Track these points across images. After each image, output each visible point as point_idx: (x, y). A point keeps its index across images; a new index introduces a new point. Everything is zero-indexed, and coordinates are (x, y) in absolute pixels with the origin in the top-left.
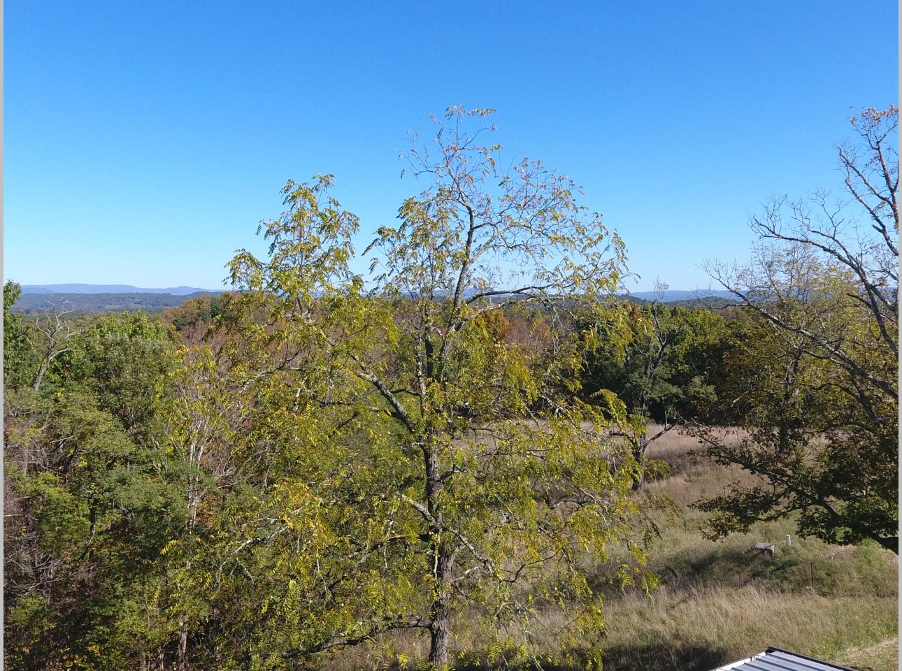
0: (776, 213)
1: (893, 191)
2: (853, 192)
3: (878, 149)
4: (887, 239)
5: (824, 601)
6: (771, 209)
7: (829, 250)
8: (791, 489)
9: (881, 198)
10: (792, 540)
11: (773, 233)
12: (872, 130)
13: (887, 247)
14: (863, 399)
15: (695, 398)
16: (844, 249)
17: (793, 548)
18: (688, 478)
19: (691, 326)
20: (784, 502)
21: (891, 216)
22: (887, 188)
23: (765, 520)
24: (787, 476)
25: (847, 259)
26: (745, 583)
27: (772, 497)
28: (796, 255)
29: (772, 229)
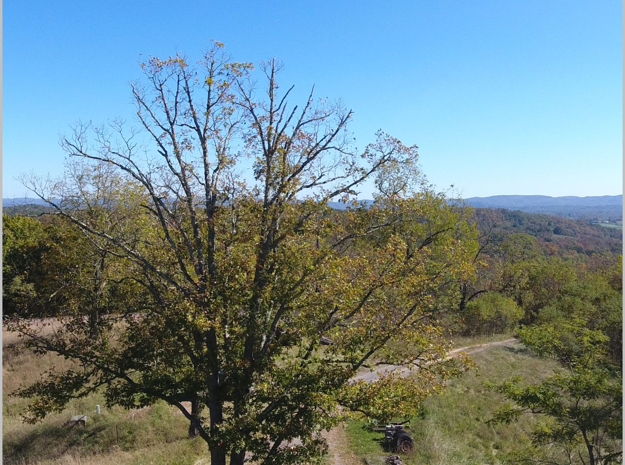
0: (83, 135)
1: (172, 124)
2: (143, 122)
3: (161, 90)
4: (169, 162)
5: (128, 455)
6: (78, 131)
7: (125, 169)
8: (99, 367)
9: (165, 129)
10: (100, 409)
11: (81, 152)
12: (156, 75)
13: (168, 168)
14: (153, 289)
15: (16, 295)
16: (137, 168)
17: (103, 416)
18: (10, 368)
19: (12, 230)
20: (93, 379)
21: (171, 144)
22: (168, 122)
23: (77, 397)
24: (96, 357)
25: (139, 176)
26: (63, 453)
27: (83, 377)
28: (101, 171)
29: (80, 149)
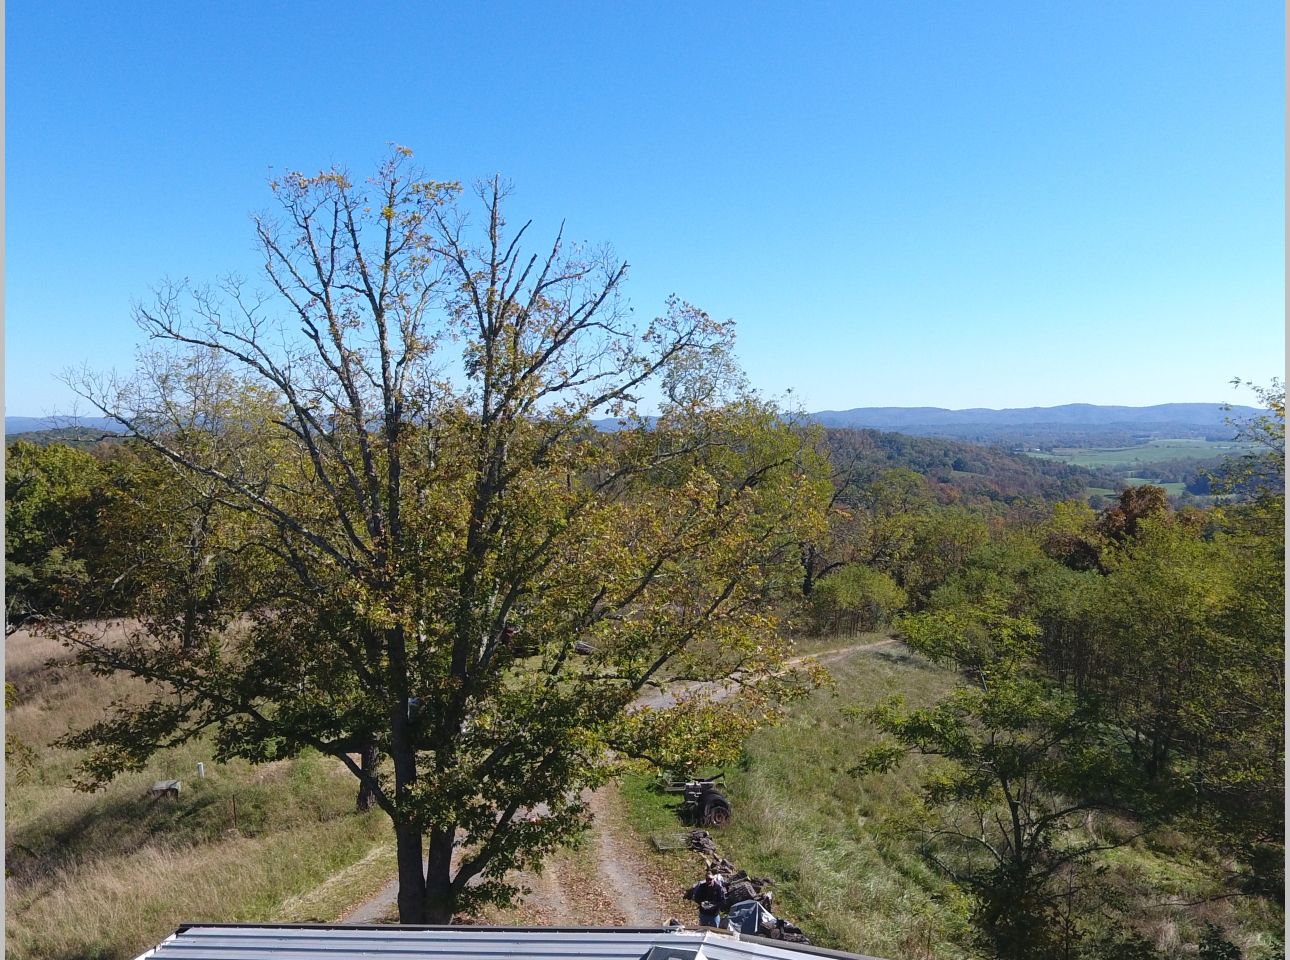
0: (173, 303)
1: (326, 285)
2: (276, 281)
3: (306, 228)
4: (321, 348)
5: (253, 844)
6: (165, 296)
7: (247, 360)
8: (204, 695)
9: (312, 293)
10: (206, 769)
11: (170, 331)
12: (298, 202)
13: (321, 358)
14: (295, 561)
15: (53, 580)
16: (267, 359)
17: (209, 780)
18: (45, 705)
19: (44, 470)
20: (195, 714)
21: (325, 318)
22: (319, 281)
23: (168, 746)
24: (199, 677)
25: (270, 372)
26: (140, 845)
27: (178, 711)
28: (201, 368)
29: (168, 326)
